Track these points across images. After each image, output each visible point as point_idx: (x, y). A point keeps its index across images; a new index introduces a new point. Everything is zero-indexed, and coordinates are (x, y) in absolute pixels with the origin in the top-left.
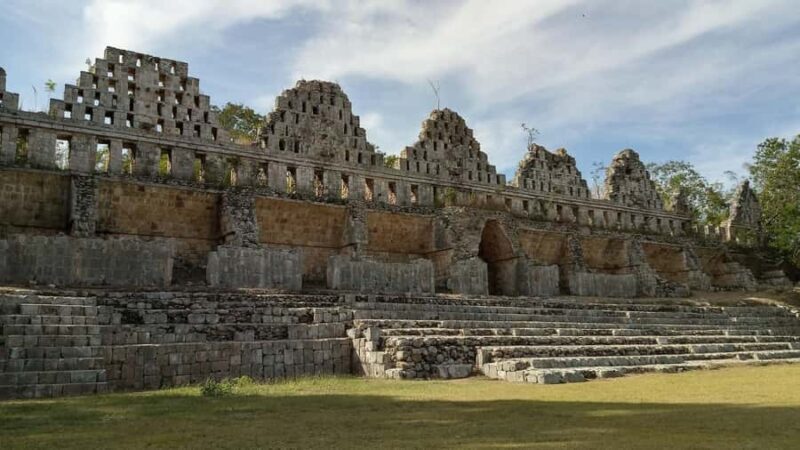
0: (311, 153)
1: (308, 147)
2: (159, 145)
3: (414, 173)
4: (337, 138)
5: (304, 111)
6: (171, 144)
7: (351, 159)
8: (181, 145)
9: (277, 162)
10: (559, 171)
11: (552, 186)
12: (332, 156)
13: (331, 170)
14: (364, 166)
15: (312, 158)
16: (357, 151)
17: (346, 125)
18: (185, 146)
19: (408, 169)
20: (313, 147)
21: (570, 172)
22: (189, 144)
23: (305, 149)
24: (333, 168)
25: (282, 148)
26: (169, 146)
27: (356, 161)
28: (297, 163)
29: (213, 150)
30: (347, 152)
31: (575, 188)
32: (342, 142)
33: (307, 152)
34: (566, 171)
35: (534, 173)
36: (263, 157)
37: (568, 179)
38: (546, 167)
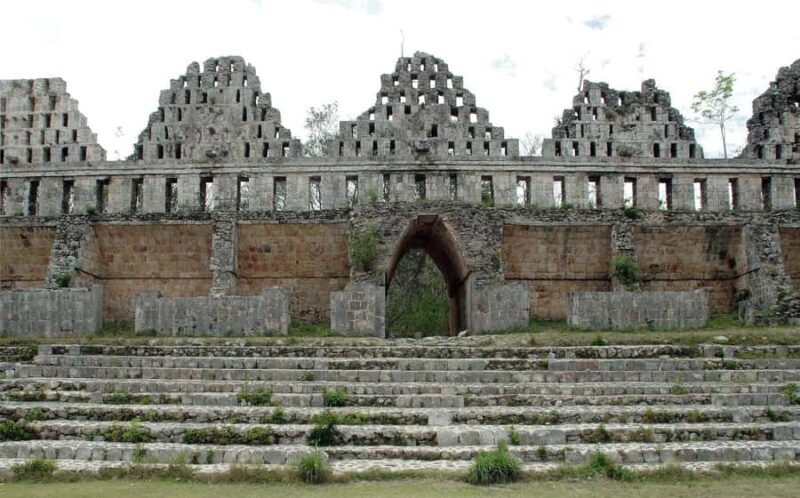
0: (198, 156)
1: (192, 148)
2: (28, 178)
3: (350, 159)
4: (232, 128)
5: (188, 102)
6: (39, 175)
7: (252, 152)
8: (47, 174)
9: (154, 175)
10: (630, 119)
11: (614, 147)
12: (225, 154)
13: (223, 174)
14: (271, 160)
15: (197, 162)
16: (261, 141)
17: (245, 110)
18: (53, 174)
19: (341, 153)
20: (198, 147)
21: (654, 118)
22: (56, 172)
23: (188, 152)
24: (226, 170)
25: (161, 155)
26: (36, 177)
27: (260, 156)
28: (178, 172)
29: (81, 173)
30: (247, 146)
31: (664, 146)
32: (239, 133)
33: (190, 156)
34: (647, 117)
35: (578, 127)
36: (135, 172)
37: (649, 131)
38: (601, 115)
